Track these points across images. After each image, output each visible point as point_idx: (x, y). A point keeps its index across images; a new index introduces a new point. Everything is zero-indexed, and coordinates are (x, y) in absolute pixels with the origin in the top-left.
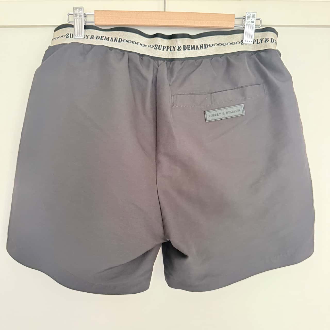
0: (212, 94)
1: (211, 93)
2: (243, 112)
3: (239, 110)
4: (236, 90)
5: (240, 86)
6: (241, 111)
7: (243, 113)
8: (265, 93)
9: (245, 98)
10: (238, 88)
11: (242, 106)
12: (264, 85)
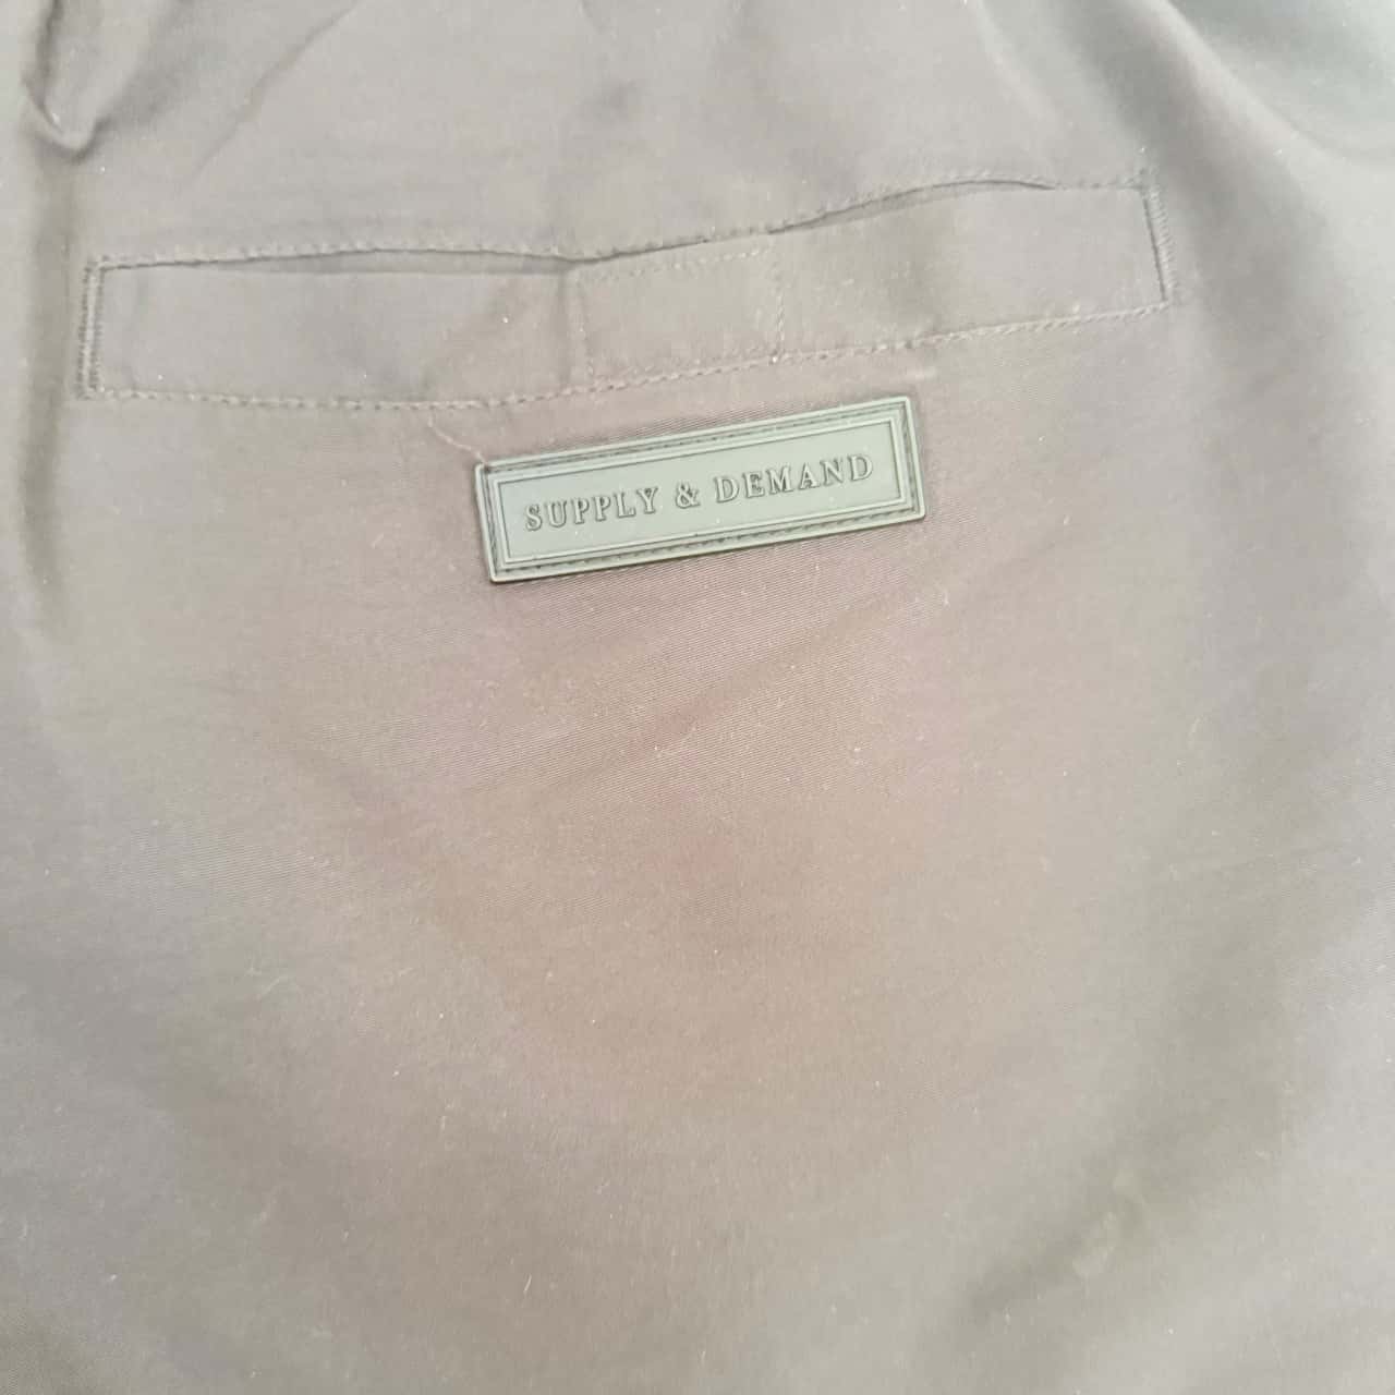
0: (574, 276)
1: (564, 264)
2: (904, 482)
3: (860, 467)
4: (833, 230)
5: (874, 182)
6: (882, 476)
7: (905, 500)
8: (1169, 287)
9: (935, 331)
10: (856, 210)
11: (894, 417)
12: (1153, 194)
